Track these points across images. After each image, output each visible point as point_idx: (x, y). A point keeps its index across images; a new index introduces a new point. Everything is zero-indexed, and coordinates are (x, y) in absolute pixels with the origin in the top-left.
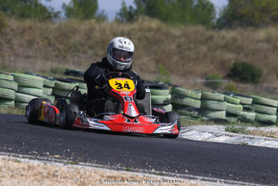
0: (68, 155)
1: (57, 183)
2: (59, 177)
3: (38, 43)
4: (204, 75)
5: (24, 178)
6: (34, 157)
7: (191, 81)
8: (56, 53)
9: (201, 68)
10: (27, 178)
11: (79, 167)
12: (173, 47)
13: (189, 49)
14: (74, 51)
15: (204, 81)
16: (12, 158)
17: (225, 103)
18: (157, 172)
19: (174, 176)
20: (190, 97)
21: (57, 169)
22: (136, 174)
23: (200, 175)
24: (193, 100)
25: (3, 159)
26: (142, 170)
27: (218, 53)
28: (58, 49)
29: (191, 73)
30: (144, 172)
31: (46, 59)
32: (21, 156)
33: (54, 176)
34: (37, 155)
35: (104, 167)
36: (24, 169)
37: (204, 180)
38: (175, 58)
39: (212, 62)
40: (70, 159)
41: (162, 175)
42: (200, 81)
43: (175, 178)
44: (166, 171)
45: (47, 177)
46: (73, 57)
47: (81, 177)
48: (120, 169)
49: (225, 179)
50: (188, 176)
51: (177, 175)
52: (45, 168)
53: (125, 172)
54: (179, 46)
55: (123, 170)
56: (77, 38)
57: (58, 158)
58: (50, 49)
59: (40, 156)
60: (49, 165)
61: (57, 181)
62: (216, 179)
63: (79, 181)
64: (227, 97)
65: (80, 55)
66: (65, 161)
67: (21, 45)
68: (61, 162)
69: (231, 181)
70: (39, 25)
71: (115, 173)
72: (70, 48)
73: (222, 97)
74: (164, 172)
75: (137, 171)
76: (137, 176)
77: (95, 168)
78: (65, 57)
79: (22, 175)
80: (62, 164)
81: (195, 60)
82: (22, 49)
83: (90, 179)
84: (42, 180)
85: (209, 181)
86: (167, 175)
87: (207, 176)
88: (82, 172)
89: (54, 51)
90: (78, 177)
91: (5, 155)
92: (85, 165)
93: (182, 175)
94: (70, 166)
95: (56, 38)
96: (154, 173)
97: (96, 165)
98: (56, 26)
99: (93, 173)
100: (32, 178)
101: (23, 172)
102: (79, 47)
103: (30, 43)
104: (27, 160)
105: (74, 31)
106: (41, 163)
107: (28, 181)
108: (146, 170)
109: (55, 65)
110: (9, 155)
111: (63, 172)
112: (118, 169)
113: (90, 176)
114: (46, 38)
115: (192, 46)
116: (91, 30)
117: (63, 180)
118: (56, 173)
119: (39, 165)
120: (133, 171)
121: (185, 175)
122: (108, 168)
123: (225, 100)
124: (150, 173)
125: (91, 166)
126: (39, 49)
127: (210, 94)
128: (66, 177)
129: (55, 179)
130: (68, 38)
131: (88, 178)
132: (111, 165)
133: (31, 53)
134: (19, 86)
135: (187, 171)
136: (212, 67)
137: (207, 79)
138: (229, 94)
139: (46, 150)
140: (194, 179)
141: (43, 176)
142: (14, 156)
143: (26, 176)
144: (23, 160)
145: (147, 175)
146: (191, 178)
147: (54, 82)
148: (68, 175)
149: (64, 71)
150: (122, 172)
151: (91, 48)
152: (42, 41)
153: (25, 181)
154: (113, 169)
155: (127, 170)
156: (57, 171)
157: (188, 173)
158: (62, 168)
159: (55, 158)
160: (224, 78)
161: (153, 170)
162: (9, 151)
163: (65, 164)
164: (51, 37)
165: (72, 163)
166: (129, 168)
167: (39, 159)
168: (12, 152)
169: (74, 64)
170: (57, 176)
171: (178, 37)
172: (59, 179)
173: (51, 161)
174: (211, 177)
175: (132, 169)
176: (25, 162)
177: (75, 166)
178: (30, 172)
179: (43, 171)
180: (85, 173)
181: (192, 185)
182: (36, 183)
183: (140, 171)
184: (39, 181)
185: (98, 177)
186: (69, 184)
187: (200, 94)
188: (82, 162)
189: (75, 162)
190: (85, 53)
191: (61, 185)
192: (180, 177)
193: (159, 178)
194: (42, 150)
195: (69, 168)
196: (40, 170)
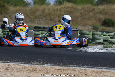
0: (40, 61)
1: (37, 73)
2: (37, 70)
4: (92, 25)
5: (23, 72)
6: (26, 63)
7: (87, 28)
8: (30, 20)
9: (91, 22)
10: (24, 72)
11: (45, 66)
12: (79, 14)
13: (85, 14)
14: (38, 18)
16: (17, 64)
18: (78, 66)
19: (85, 67)
20: (88, 34)
21: (36, 67)
22: (69, 67)
23: (95, 66)
24: (89, 36)
25: (14, 65)
26: (71, 66)
27: (97, 15)
28: (31, 18)
29: (87, 24)
30: (72, 66)
32: (21, 63)
33: (35, 70)
34: (27, 62)
35: (55, 66)
36: (22, 68)
37: (97, 68)
38: (80, 19)
39: (95, 19)
40: (41, 63)
41: (80, 67)
42: (90, 27)
43: (85, 68)
44: (81, 65)
45: (32, 71)
46: (37, 21)
47: (46, 70)
48: (62, 66)
49: (106, 67)
50: (90, 67)
51: (86, 67)
52: (31, 67)
53: (64, 67)
54: (81, 14)
55: (63, 66)
56: (38, 13)
57: (36, 63)
58: (27, 18)
59: (29, 62)
60: (32, 66)
61: (36, 72)
62: (102, 67)
63: (46, 72)
65: (40, 20)
66: (39, 64)
68: (37, 64)
69: (108, 68)
70: (22, 9)
71: (60, 67)
72: (36, 17)
73: (101, 33)
74: (80, 66)
75: (69, 66)
76: (69, 68)
77: (52, 66)
78: (34, 21)
79: (22, 71)
80: (38, 65)
81: (88, 19)
83: (50, 71)
84: (30, 72)
85: (100, 68)
86: (82, 67)
87: (98, 67)
88: (46, 68)
89: (29, 19)
90: (45, 70)
91: (14, 63)
92: (48, 65)
93: (88, 67)
95: (30, 13)
96: (76, 67)
97: (52, 65)
98: (29, 8)
99: (51, 68)
100: (26, 72)
101: (22, 70)
102: (40, 17)
104: (23, 64)
105: (37, 10)
106: (29, 65)
107: (25, 73)
108: (73, 66)
109: (30, 24)
110: (16, 63)
111: (39, 68)
112: (61, 66)
113: (50, 69)
114: (26, 14)
115: (86, 13)
116: (44, 9)
117: (39, 72)
118: (36, 69)
119: (28, 66)
120: (67, 66)
121: (89, 67)
122: (57, 66)
123: (102, 35)
124: (75, 67)
125: (50, 65)
127: (96, 32)
129: (36, 71)
130: (35, 13)
131: (49, 70)
132: (58, 64)
135: (90, 65)
136: (95, 21)
137: (93, 26)
138: (104, 32)
139: (31, 60)
140: (93, 68)
141: (31, 71)
142: (18, 63)
143: (24, 71)
144: (22, 64)
145: (73, 67)
146: (92, 68)
148: (41, 70)
149: (34, 27)
150: (63, 67)
151: (45, 17)
153: (23, 73)
154: (59, 66)
155: (65, 66)
156: (36, 68)
157: (90, 66)
158: (38, 67)
159: (35, 63)
160: (100, 26)
161: (76, 65)
162: (15, 61)
163: (39, 65)
164: (28, 13)
165: (42, 65)
167: (28, 64)
168: (17, 61)
169: (38, 24)
170: (36, 70)
171: (81, 10)
172: (37, 71)
173: (33, 64)
174: (100, 67)
175: (67, 65)
176: (22, 65)
177: (43, 66)
178: (25, 69)
179: (30, 68)
180: (48, 68)
181: (92, 71)
182: (28, 74)
183: (70, 66)
184: (29, 73)
185: (53, 70)
186: (42, 73)
187: (92, 33)
188: (46, 64)
189: (43, 64)
190: (42, 19)
191: (38, 74)
192: (87, 67)
193: (79, 68)
194: (29, 60)
195: (41, 67)
196: (29, 68)
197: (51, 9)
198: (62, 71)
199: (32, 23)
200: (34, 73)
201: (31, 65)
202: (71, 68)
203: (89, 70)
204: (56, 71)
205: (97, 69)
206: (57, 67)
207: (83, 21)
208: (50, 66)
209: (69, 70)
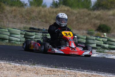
1: (26, 73)
3: (18, 16)
4: (87, 30)
5: (13, 71)
6: (17, 62)
7: (81, 32)
8: (26, 20)
9: (85, 27)
11: (36, 66)
12: (74, 18)
13: (81, 19)
14: (33, 20)
15: (87, 32)
16: (8, 63)
17: (96, 40)
19: (75, 70)
20: (82, 38)
21: (27, 67)
22: (59, 69)
23: (86, 70)
24: (82, 40)
25: (4, 63)
27: (93, 20)
28: (26, 19)
29: (81, 29)
30: (62, 68)
31: (21, 23)
32: (11, 62)
33: (25, 70)
35: (46, 67)
36: (12, 67)
38: (75, 22)
39: (90, 24)
40: (32, 63)
41: (70, 69)
42: (85, 32)
43: (75, 71)
44: (72, 68)
45: (22, 70)
46: (33, 22)
47: (36, 70)
49: (96, 71)
51: (76, 69)
54: (76, 17)
55: (54, 67)
56: (34, 14)
58: (23, 19)
59: (19, 62)
60: (23, 65)
62: (92, 71)
63: (35, 72)
64: (97, 38)
65: (36, 21)
66: (30, 64)
67: (11, 17)
68: (28, 64)
69: (98, 72)
70: (18, 9)
71: (50, 69)
72: (31, 18)
73: (95, 38)
75: (59, 68)
78: (29, 22)
79: (12, 70)
80: (28, 65)
81: (83, 23)
82: (11, 19)
83: (40, 71)
85: (90, 72)
86: (72, 70)
87: (88, 70)
88: (37, 68)
89: (25, 19)
90: (35, 70)
92: (38, 66)
94: (32, 66)
95: (26, 14)
96: (67, 69)
97: (43, 66)
98: (26, 9)
99: (41, 69)
100: (16, 71)
101: (12, 68)
102: (35, 18)
103: (15, 16)
104: (14, 64)
105: (33, 12)
107: (14, 72)
109: (25, 25)
110: (6, 62)
111: (29, 68)
112: (52, 67)
114: (22, 14)
115: (82, 17)
116: (40, 11)
117: (29, 72)
119: (19, 66)
120: (58, 68)
123: (96, 39)
124: (65, 69)
126: (19, 19)
127: (89, 37)
128: (30, 70)
129: (25, 71)
130: (31, 14)
131: (39, 71)
132: (49, 65)
133: (15, 20)
134: (10, 34)
136: (90, 26)
139: (22, 60)
140: (83, 71)
141: (21, 70)
142: (8, 62)
144: (12, 63)
145: (64, 70)
146: (82, 71)
147: (25, 32)
148: (31, 69)
149: (29, 28)
150: (53, 68)
151: (40, 18)
152: (20, 15)
153: (13, 72)
154: (50, 67)
155: (55, 68)
156: (26, 68)
157: (81, 69)
159: (25, 63)
160: (95, 31)
161: (66, 68)
162: (6, 60)
163: (30, 65)
165: (32, 65)
166: (56, 67)
168: (7, 60)
169: (33, 25)
171: (76, 14)
172: (27, 71)
173: (24, 64)
174: (90, 70)
177: (34, 66)
178: (15, 68)
179: (21, 68)
180: (38, 69)
181: (82, 74)
182: (17, 73)
183: (61, 68)
184: (19, 72)
185: (43, 70)
186: (31, 73)
187: (86, 37)
188: (37, 64)
189: (34, 64)
190: (37, 20)
191: (28, 74)
192: (78, 70)
193: (69, 71)
194: (20, 60)
195: (31, 67)
196: (19, 67)
197: (47, 12)
198: (52, 72)
199: (27, 24)
200: (24, 73)
201: (21, 65)
202: (61, 70)
203: (79, 72)
204: (46, 71)
205: (88, 73)
206: (48, 68)
207: (78, 25)
208: (40, 67)
209: (59, 72)
